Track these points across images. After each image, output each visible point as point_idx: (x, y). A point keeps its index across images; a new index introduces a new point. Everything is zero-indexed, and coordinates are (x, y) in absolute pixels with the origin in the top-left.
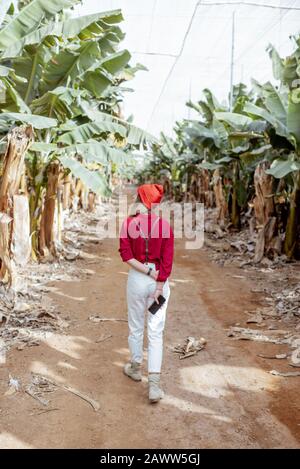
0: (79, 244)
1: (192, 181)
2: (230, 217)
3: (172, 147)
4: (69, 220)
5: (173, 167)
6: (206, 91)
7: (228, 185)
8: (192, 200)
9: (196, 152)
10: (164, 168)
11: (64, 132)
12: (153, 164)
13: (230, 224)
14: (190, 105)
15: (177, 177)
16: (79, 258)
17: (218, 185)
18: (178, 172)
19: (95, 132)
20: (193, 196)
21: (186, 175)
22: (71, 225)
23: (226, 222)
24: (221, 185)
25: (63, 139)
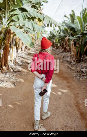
0: (21, 63)
1: (62, 43)
2: (77, 57)
3: (56, 32)
4: (21, 53)
5: (56, 38)
6: (72, 11)
7: (78, 45)
8: (61, 49)
9: (65, 33)
10: (53, 38)
11: (15, 15)
12: (50, 37)
13: (77, 60)
14: (65, 16)
15: (57, 41)
16: (19, 71)
17: (72, 45)
18: (57, 40)
19: (29, 16)
20: (61, 48)
21: (60, 41)
22: (21, 55)
23: (75, 59)
24: (73, 45)
25: (13, 18)
